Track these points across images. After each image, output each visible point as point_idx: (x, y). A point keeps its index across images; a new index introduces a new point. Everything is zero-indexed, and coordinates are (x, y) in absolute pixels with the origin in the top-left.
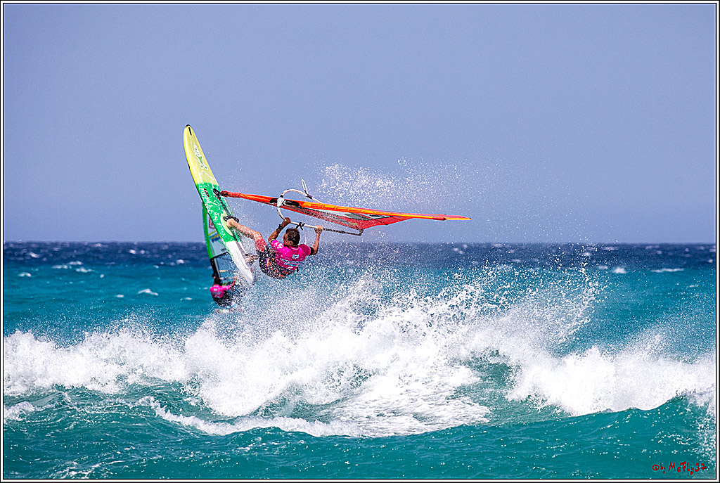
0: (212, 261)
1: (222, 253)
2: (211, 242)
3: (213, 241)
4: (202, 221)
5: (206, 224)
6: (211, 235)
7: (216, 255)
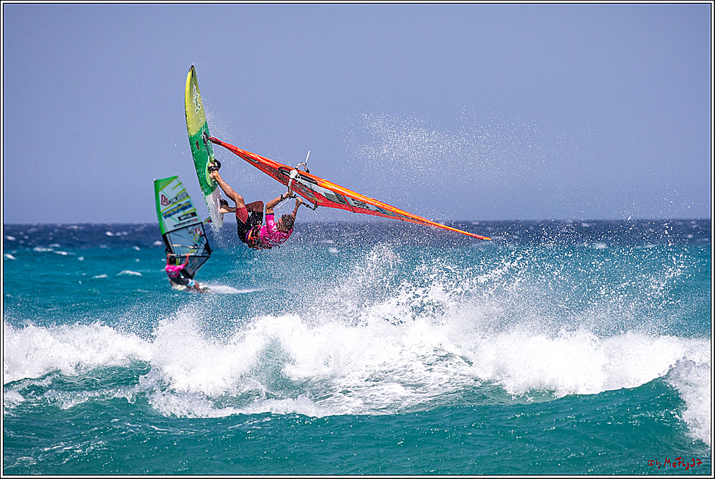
0: (164, 236)
1: (174, 229)
2: (164, 218)
3: (165, 217)
4: (154, 198)
5: (158, 201)
6: (164, 212)
7: (169, 231)
